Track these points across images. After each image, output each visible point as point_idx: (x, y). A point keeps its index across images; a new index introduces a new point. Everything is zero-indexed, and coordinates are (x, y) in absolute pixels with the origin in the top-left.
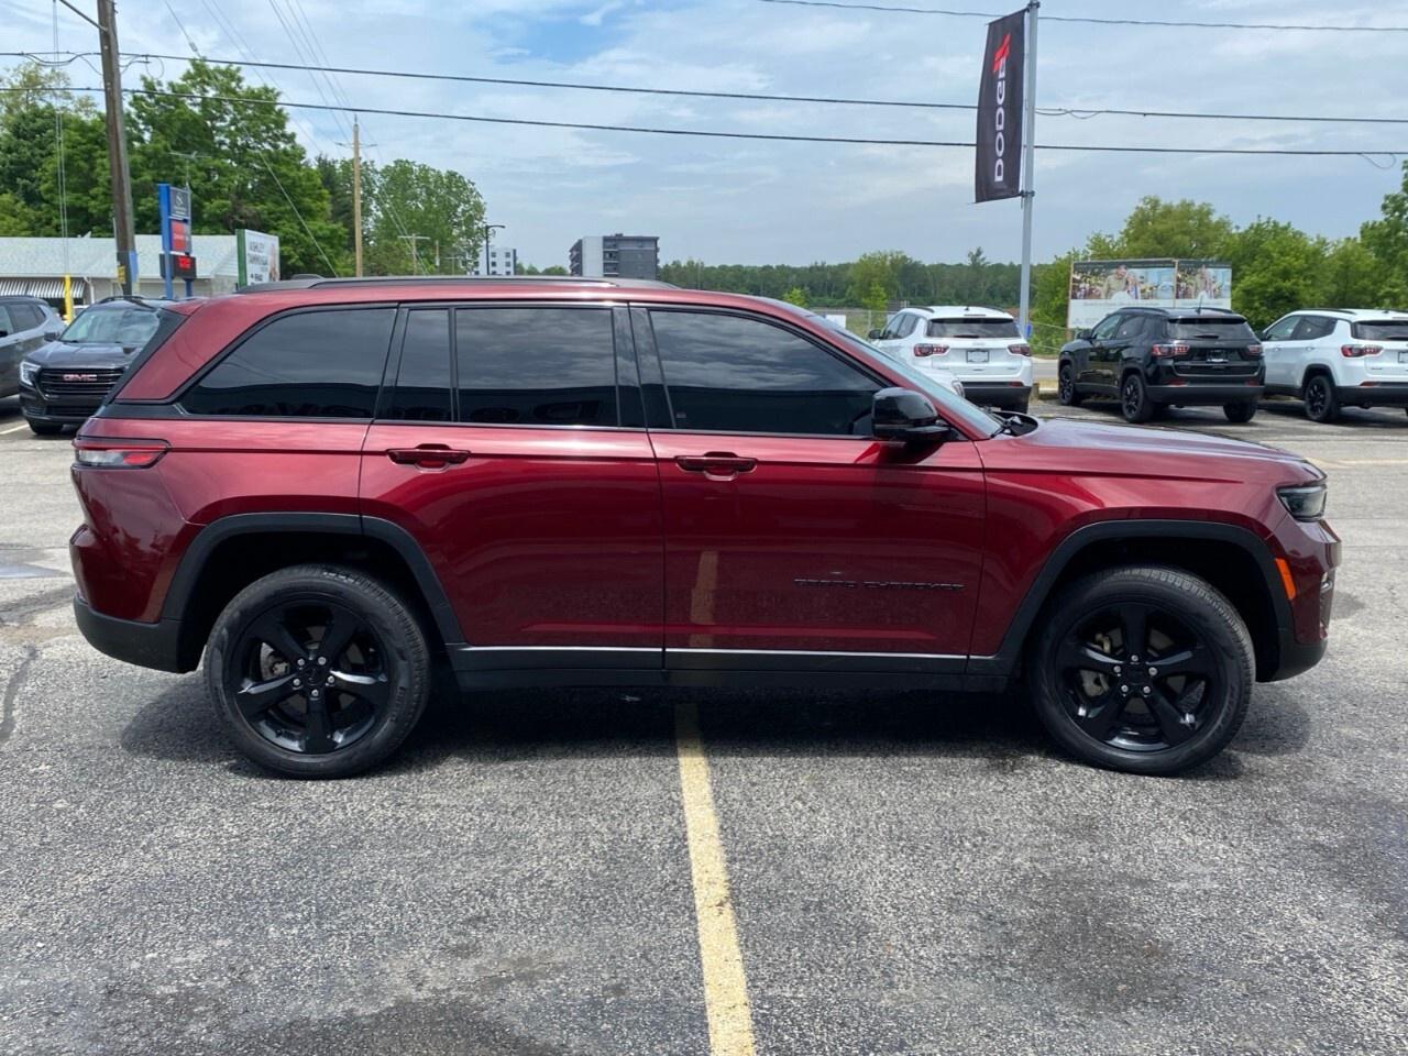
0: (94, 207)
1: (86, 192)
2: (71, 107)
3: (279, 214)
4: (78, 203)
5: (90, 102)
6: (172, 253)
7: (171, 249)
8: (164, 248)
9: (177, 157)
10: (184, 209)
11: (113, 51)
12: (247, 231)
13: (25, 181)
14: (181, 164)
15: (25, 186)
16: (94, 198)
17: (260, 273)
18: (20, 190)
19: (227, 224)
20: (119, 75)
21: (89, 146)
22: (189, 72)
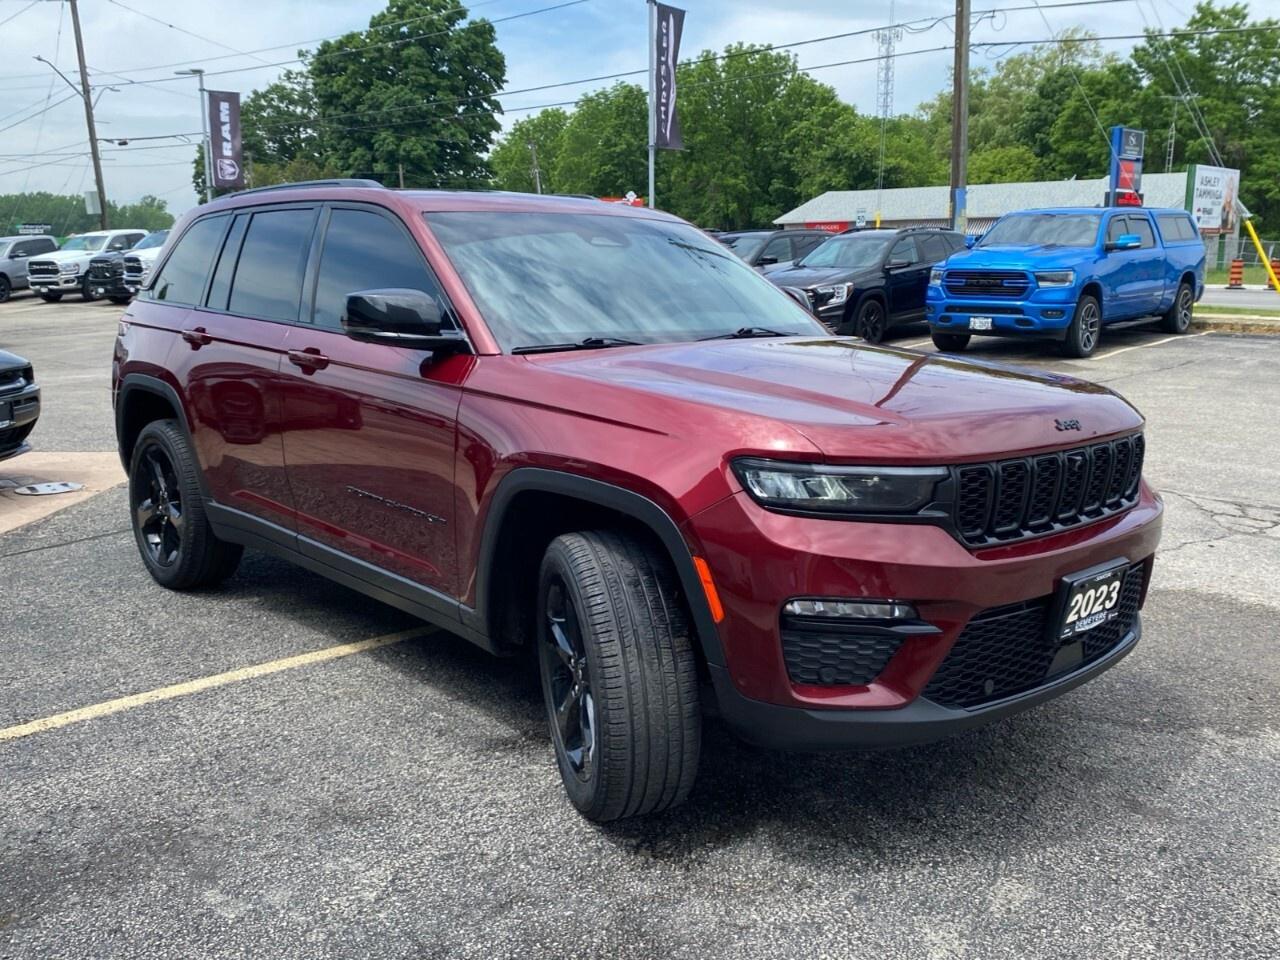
0: (1091, 152)
1: (1087, 141)
2: (1099, 64)
3: (1265, 148)
4: (1079, 150)
5: (1116, 57)
6: (1118, 190)
7: (1117, 187)
8: (1111, 187)
9: (1167, 100)
10: (1137, 149)
11: (965, 12)
12: (1198, 166)
13: (1042, 136)
14: (1170, 107)
15: (1041, 140)
16: (1093, 143)
17: (1209, 206)
18: (1038, 143)
19: (1182, 159)
20: (969, 34)
21: (1096, 97)
22: (1194, 17)
